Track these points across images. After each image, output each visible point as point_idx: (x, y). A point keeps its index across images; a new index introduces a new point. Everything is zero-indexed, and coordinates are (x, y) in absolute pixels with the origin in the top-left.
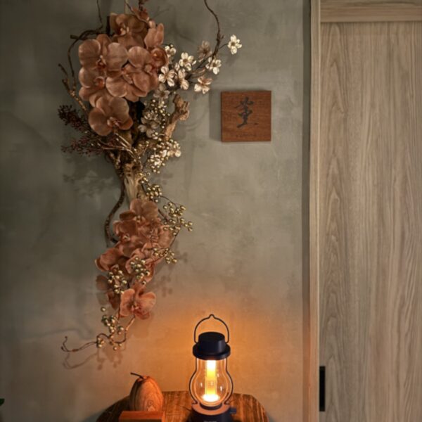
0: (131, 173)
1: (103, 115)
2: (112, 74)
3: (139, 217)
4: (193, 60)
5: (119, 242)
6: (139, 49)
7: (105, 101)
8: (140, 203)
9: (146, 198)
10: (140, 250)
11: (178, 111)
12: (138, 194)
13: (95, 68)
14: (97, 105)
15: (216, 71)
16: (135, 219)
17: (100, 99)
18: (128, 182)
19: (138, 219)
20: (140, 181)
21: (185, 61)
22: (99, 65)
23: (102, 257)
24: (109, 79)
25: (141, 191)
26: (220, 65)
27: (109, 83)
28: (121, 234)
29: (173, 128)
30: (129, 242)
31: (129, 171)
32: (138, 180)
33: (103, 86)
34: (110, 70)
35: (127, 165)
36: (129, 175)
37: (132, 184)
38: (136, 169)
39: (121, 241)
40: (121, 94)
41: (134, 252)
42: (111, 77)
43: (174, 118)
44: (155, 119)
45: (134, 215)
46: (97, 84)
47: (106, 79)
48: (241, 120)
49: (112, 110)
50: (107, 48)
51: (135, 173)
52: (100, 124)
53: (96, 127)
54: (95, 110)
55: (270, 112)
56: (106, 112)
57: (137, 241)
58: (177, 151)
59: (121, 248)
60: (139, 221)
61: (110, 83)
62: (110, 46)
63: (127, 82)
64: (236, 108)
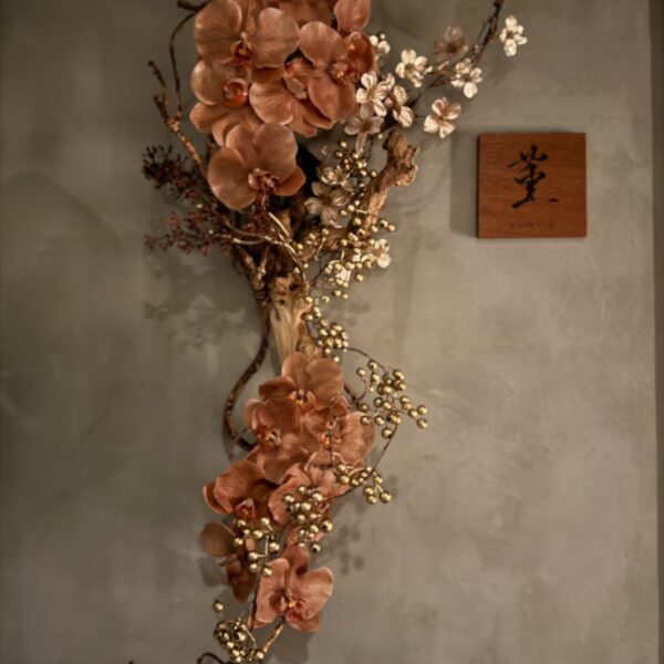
0: (286, 298)
1: (239, 164)
2: (263, 73)
3: (301, 392)
4: (427, 66)
5: (256, 448)
6: (321, 26)
7: (246, 135)
8: (303, 363)
9: (317, 351)
10: (301, 468)
11: (395, 166)
12: (299, 343)
13: (230, 59)
14: (228, 141)
15: (470, 90)
16: (293, 396)
17: (234, 131)
18: (278, 317)
19: (298, 397)
20: (304, 316)
21: (409, 67)
22: (237, 55)
23: (218, 481)
24: (256, 87)
25: (306, 338)
26: (479, 80)
27: (256, 94)
28: (261, 430)
29: (382, 203)
30: (277, 449)
31: (283, 294)
32: (300, 313)
33: (244, 99)
34: (259, 66)
35: (280, 280)
36: (282, 302)
37: (287, 322)
38: (297, 291)
39: (262, 445)
40: (282, 119)
41: (288, 472)
42: (261, 82)
43: (384, 180)
44: (343, 184)
45: (290, 389)
46: (231, 96)
47: (250, 86)
48: (522, 193)
49: (260, 153)
50: (256, 19)
51: (295, 298)
52: (232, 185)
53: (223, 191)
54: (223, 153)
55: (583, 177)
56: (245, 159)
57: (295, 446)
58: (383, 255)
59: (261, 460)
60: (301, 402)
61: (258, 95)
62: (262, 15)
63: (293, 95)
64: (511, 166)
